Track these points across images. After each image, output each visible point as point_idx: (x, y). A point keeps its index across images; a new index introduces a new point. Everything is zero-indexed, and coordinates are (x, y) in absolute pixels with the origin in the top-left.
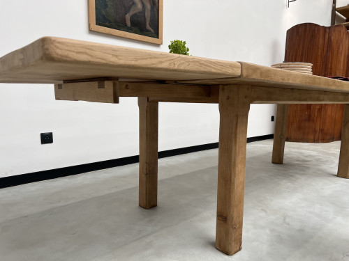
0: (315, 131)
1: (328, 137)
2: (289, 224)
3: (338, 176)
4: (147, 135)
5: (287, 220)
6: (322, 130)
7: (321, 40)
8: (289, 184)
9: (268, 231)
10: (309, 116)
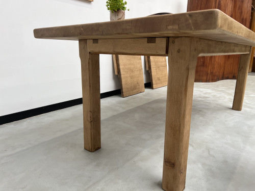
0: (207, 74)
1: (216, 78)
2: (214, 157)
3: (233, 109)
4: (90, 86)
5: (212, 153)
6: (212, 73)
7: (213, 4)
8: (201, 118)
9: (200, 165)
10: (204, 62)
